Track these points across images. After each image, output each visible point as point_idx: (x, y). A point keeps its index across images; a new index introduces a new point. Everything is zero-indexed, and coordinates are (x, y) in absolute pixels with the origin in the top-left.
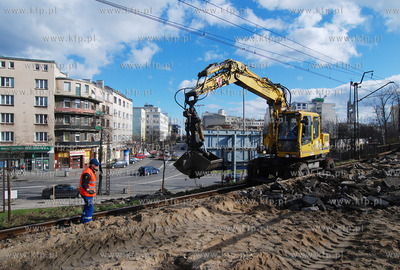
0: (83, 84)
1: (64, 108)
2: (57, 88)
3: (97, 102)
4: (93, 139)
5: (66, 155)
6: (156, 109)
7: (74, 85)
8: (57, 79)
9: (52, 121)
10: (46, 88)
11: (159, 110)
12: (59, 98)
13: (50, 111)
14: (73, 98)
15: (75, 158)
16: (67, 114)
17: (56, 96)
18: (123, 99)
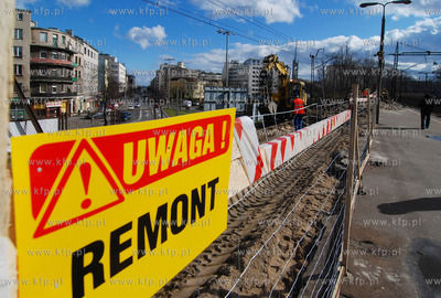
0: (60, 35)
1: (41, 59)
2: (33, 38)
3: (71, 53)
4: (69, 90)
5: (42, 107)
6: (113, 59)
7: (51, 36)
8: (32, 29)
9: (28, 72)
10: (21, 38)
11: (116, 60)
12: (35, 49)
13: (26, 61)
14: (49, 49)
15: (52, 110)
16: (44, 65)
17: (31, 46)
18: (91, 50)
